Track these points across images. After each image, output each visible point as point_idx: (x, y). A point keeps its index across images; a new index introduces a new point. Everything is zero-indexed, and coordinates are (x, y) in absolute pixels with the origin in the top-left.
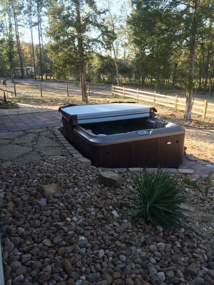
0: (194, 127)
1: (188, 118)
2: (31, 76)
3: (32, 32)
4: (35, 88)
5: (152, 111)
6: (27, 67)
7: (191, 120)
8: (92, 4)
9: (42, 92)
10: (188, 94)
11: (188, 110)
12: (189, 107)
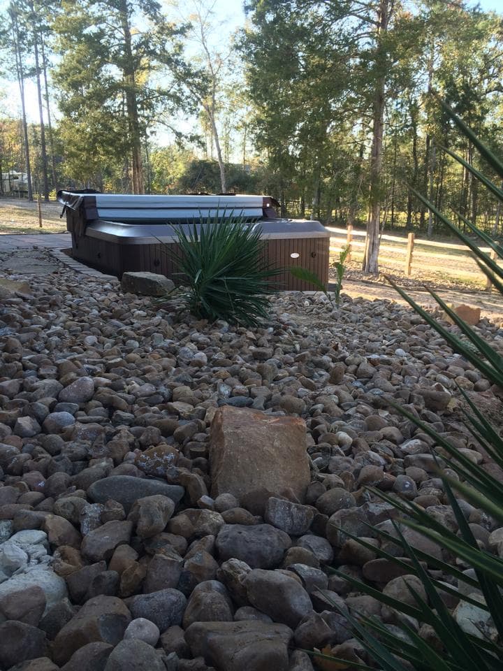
0: (382, 285)
1: (372, 269)
2: (21, 192)
3: (22, 88)
4: (26, 214)
5: (268, 205)
6: (11, 174)
7: (377, 273)
8: (151, 8)
9: (43, 220)
10: (370, 216)
11: (371, 251)
12: (373, 244)
